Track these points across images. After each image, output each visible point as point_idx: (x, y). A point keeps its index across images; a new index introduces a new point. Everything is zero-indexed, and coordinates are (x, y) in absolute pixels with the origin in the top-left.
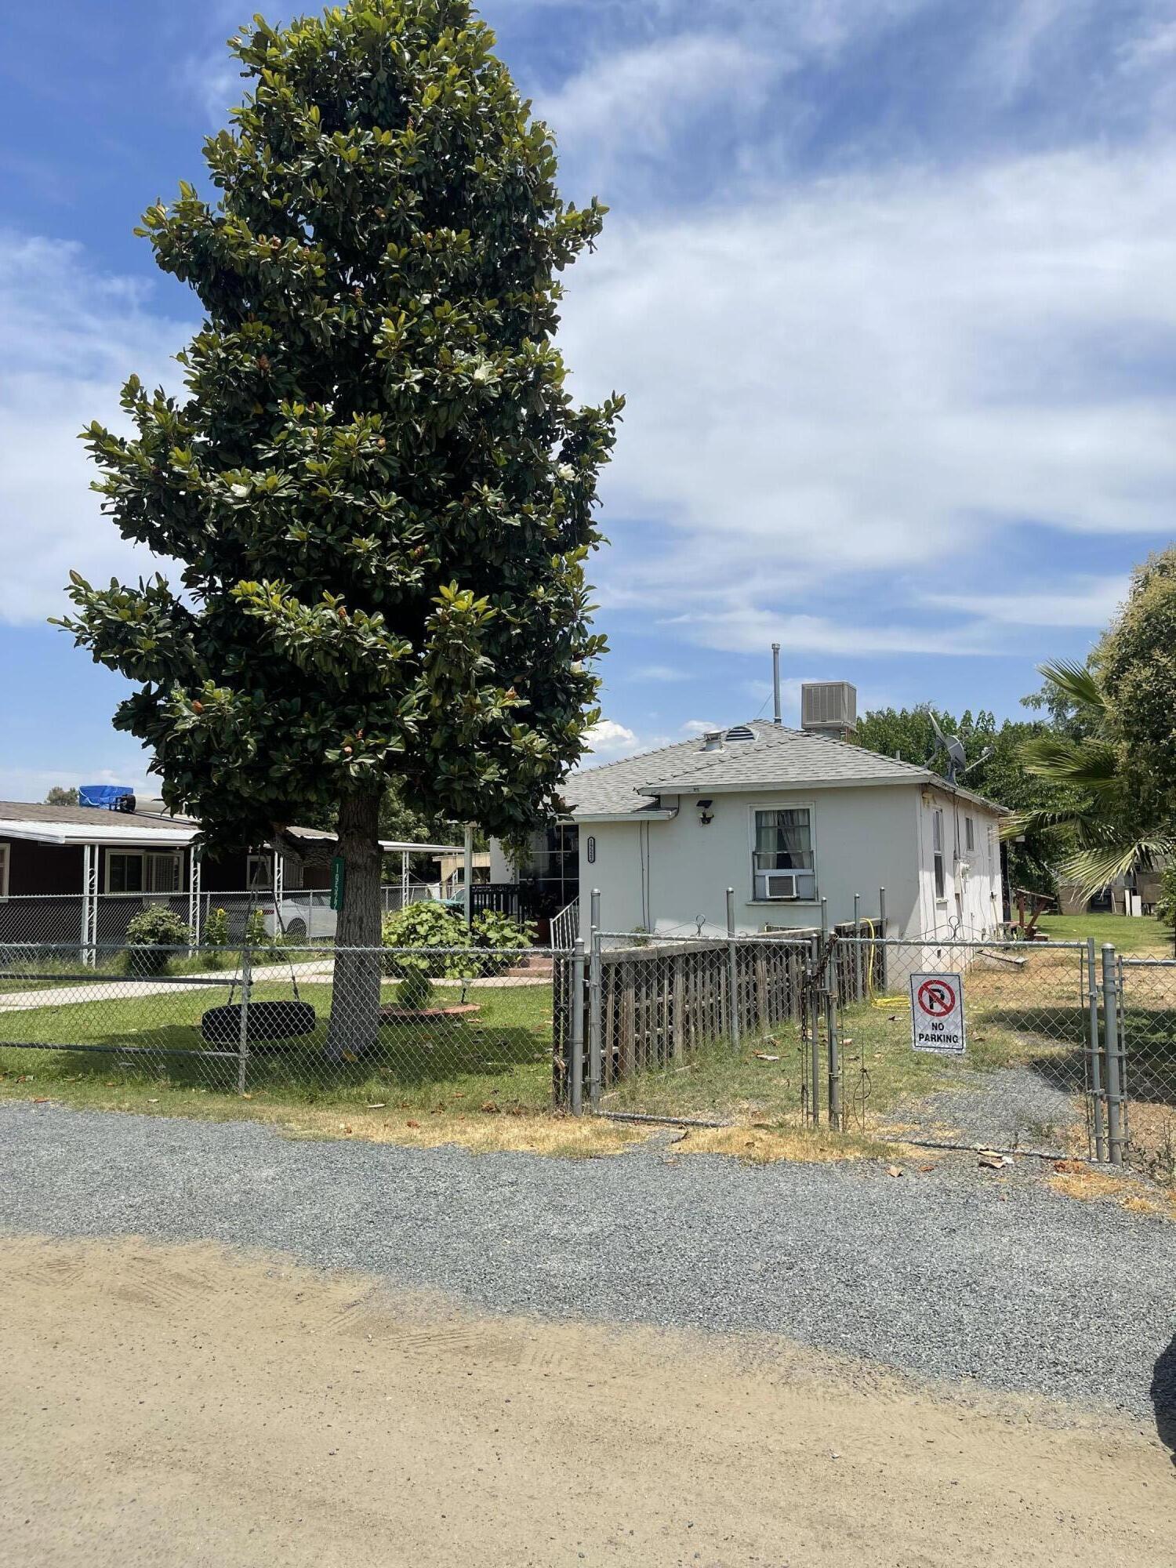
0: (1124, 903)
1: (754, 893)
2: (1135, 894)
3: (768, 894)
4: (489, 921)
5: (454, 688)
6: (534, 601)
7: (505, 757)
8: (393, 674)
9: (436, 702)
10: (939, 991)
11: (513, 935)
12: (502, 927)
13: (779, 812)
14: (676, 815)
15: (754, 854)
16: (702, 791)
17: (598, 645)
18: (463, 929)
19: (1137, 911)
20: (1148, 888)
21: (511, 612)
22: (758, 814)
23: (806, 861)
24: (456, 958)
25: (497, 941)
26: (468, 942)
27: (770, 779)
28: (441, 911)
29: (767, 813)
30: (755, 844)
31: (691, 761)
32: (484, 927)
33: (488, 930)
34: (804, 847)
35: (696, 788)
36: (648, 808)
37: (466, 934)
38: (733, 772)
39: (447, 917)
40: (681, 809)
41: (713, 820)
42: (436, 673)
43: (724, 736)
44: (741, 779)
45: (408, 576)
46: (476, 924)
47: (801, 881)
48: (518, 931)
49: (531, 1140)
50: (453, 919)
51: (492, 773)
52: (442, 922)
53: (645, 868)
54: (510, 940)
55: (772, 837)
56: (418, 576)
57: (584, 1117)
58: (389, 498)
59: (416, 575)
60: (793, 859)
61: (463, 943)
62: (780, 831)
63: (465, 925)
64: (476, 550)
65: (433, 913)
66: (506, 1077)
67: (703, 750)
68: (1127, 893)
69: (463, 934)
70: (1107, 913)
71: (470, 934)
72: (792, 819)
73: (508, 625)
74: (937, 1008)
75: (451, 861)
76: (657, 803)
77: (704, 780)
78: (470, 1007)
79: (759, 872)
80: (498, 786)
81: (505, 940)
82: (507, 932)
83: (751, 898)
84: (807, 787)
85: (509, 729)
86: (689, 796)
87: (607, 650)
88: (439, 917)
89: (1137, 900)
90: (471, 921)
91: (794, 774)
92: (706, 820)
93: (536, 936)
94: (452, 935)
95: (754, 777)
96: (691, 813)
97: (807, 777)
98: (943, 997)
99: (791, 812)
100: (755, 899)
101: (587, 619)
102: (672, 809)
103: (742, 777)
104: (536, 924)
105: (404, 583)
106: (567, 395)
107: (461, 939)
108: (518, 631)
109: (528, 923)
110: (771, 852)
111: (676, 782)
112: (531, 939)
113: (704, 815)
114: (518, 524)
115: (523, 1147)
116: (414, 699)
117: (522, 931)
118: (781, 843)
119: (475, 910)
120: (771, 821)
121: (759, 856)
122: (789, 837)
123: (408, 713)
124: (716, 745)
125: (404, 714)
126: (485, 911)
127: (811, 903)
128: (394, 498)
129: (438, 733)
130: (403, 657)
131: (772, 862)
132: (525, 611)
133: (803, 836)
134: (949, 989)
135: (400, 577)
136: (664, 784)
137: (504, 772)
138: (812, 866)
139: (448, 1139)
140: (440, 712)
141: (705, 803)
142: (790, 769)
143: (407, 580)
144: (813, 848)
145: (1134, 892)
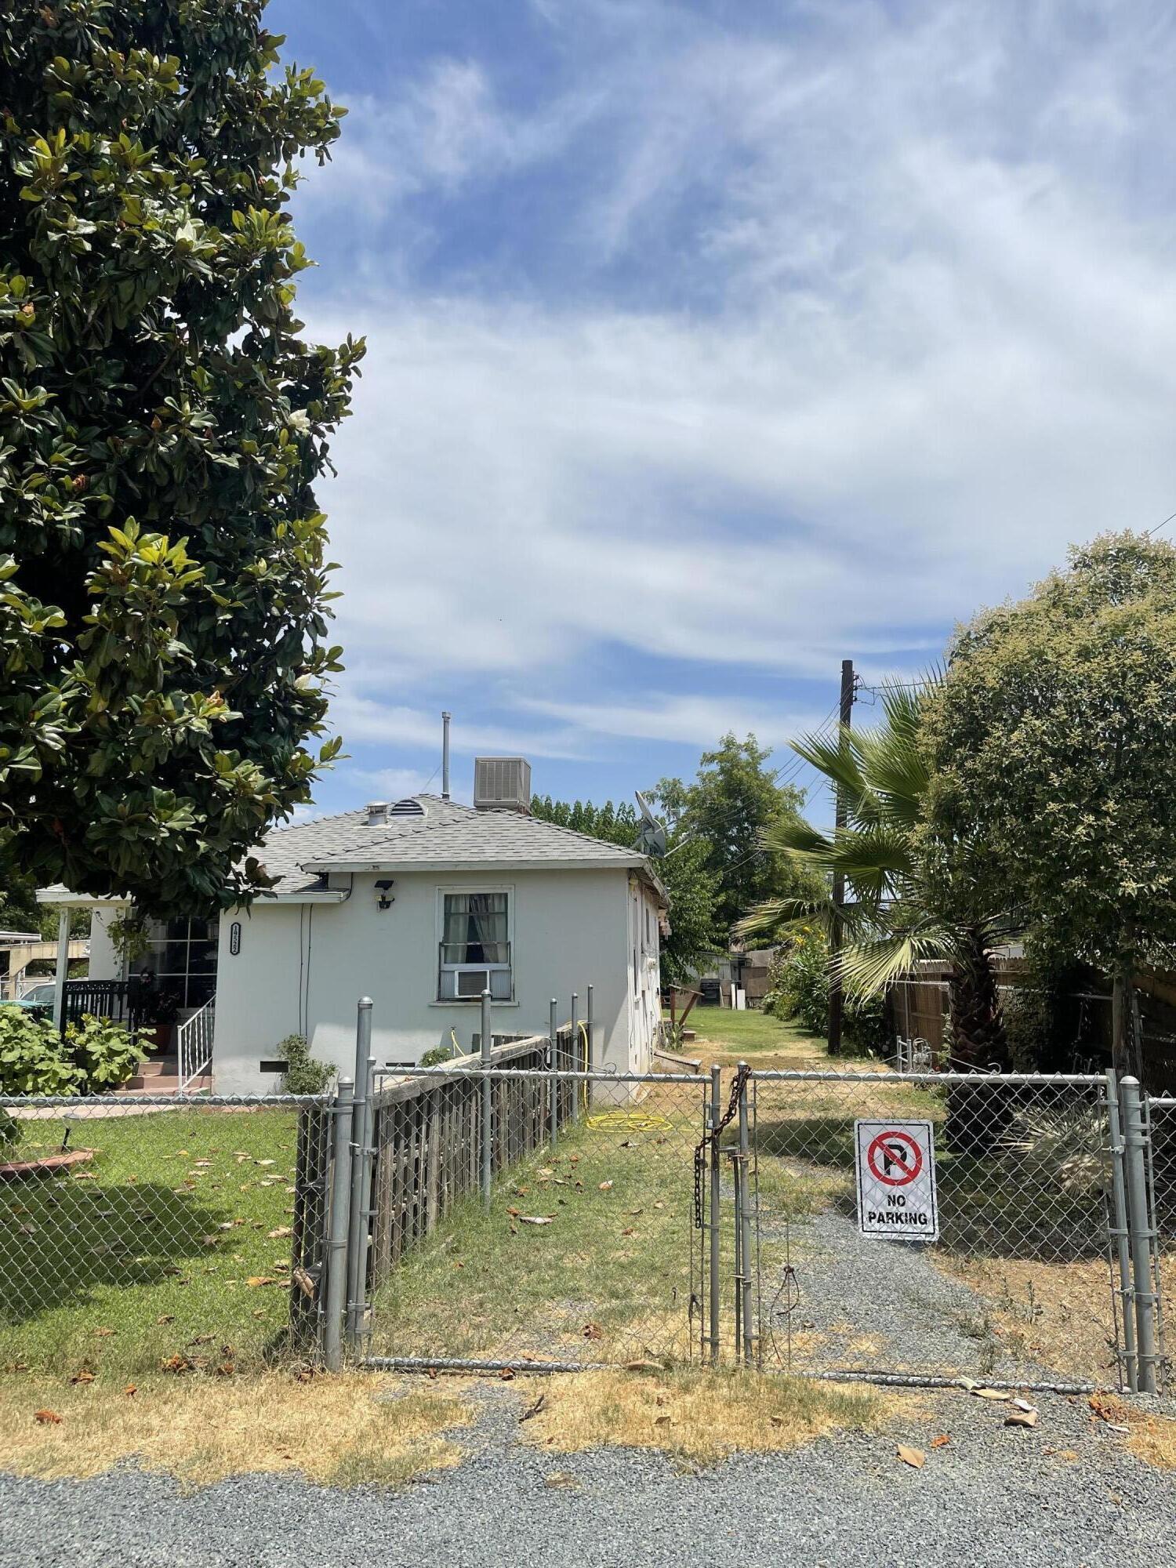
0: (730, 996)
1: (439, 992)
2: (740, 988)
3: (457, 993)
4: (91, 1029)
5: (130, 684)
6: (251, 578)
7: (204, 796)
8: (28, 656)
9: (99, 705)
10: (900, 1148)
11: (124, 1047)
12: (108, 1037)
13: (472, 896)
14: (348, 897)
15: (441, 944)
16: (382, 869)
17: (329, 661)
18: (51, 1040)
19: (742, 1005)
20: (751, 982)
21: (217, 590)
22: (448, 898)
23: (501, 953)
24: (40, 1080)
25: (102, 1055)
26: (56, 1057)
27: (465, 857)
28: (21, 1017)
29: (457, 897)
30: (442, 934)
31: (353, 837)
32: (82, 1038)
33: (88, 1041)
34: (500, 938)
35: (376, 866)
36: (312, 888)
37: (55, 1046)
38: (419, 848)
39: (30, 1024)
40: (354, 890)
41: (393, 906)
42: (102, 660)
43: (389, 810)
44: (430, 857)
45: (58, 513)
46: (71, 1033)
47: (495, 976)
48: (128, 1042)
49: (281, 1442)
50: (37, 1027)
51: (183, 818)
52: (22, 1032)
53: (305, 961)
54: (119, 1053)
55: (461, 928)
56: (75, 515)
57: (348, 1373)
58: (34, 393)
59: (71, 512)
60: (486, 951)
61: (51, 1059)
62: (471, 919)
63: (54, 1035)
64: (168, 498)
65: (10, 1020)
66: (171, 1285)
67: (366, 824)
68: (733, 986)
69: (51, 1047)
70: (715, 1007)
71: (61, 1046)
72: (486, 904)
73: (212, 608)
74: (897, 1172)
75: (24, 951)
76: (324, 881)
77: (386, 856)
78: (78, 1156)
79: (446, 967)
80: (190, 838)
81: (112, 1054)
82: (115, 1044)
83: (435, 998)
84: (507, 868)
85: (211, 756)
86: (364, 875)
87: (340, 668)
88: (19, 1025)
89: (742, 993)
90: (63, 1029)
91: (491, 853)
92: (385, 904)
93: (153, 1047)
94: (39, 1049)
95: (445, 854)
96: (367, 896)
97: (508, 856)
98: (904, 1157)
99: (485, 896)
100: (439, 999)
101: (328, 611)
102: (344, 890)
103: (431, 854)
104: (154, 1031)
105: (51, 523)
106: (297, 321)
107: (50, 1054)
108: (229, 616)
109: (143, 1030)
110: (461, 944)
111: (351, 858)
112: (146, 1051)
113: (383, 898)
114: (236, 465)
115: (272, 1462)
116: (61, 700)
117: (135, 1041)
118: (473, 932)
119: (72, 1015)
120: (463, 907)
121: (446, 948)
122: (483, 926)
123: (50, 717)
124: (380, 819)
125: (41, 721)
126: (84, 1017)
127: (506, 1004)
128: (42, 394)
129: (99, 752)
130: (49, 631)
131: (461, 956)
132: (238, 591)
133: (499, 924)
134: (915, 1146)
135: (45, 513)
136: (335, 859)
137: (201, 818)
138: (508, 960)
139: (120, 1450)
140: (104, 722)
141: (385, 884)
142: (486, 847)
143: (58, 518)
144: (511, 939)
145: (739, 986)
